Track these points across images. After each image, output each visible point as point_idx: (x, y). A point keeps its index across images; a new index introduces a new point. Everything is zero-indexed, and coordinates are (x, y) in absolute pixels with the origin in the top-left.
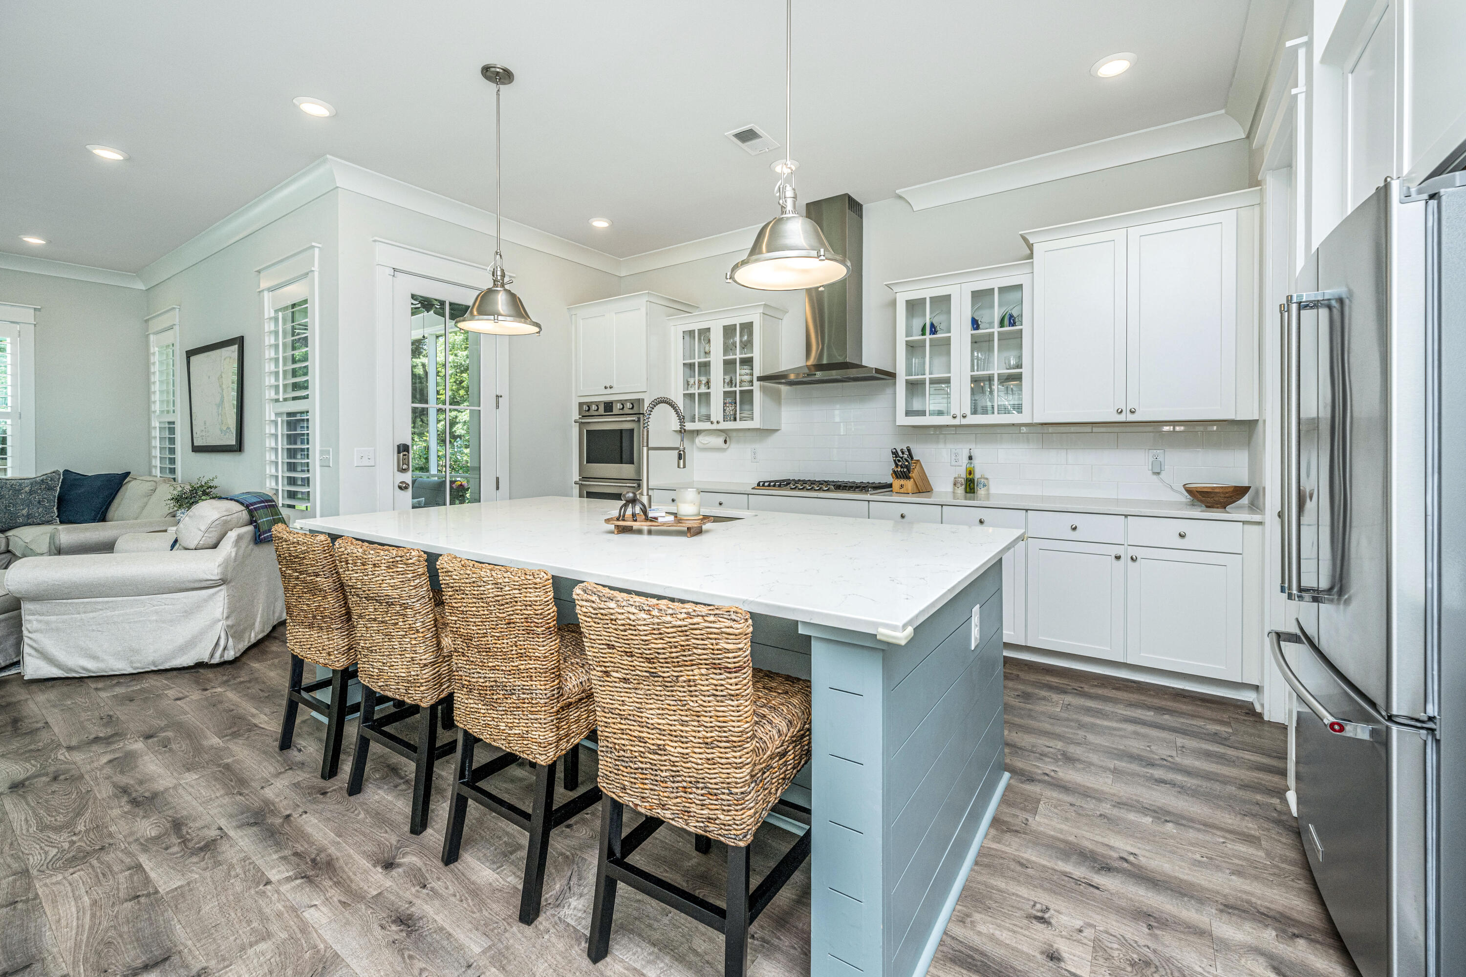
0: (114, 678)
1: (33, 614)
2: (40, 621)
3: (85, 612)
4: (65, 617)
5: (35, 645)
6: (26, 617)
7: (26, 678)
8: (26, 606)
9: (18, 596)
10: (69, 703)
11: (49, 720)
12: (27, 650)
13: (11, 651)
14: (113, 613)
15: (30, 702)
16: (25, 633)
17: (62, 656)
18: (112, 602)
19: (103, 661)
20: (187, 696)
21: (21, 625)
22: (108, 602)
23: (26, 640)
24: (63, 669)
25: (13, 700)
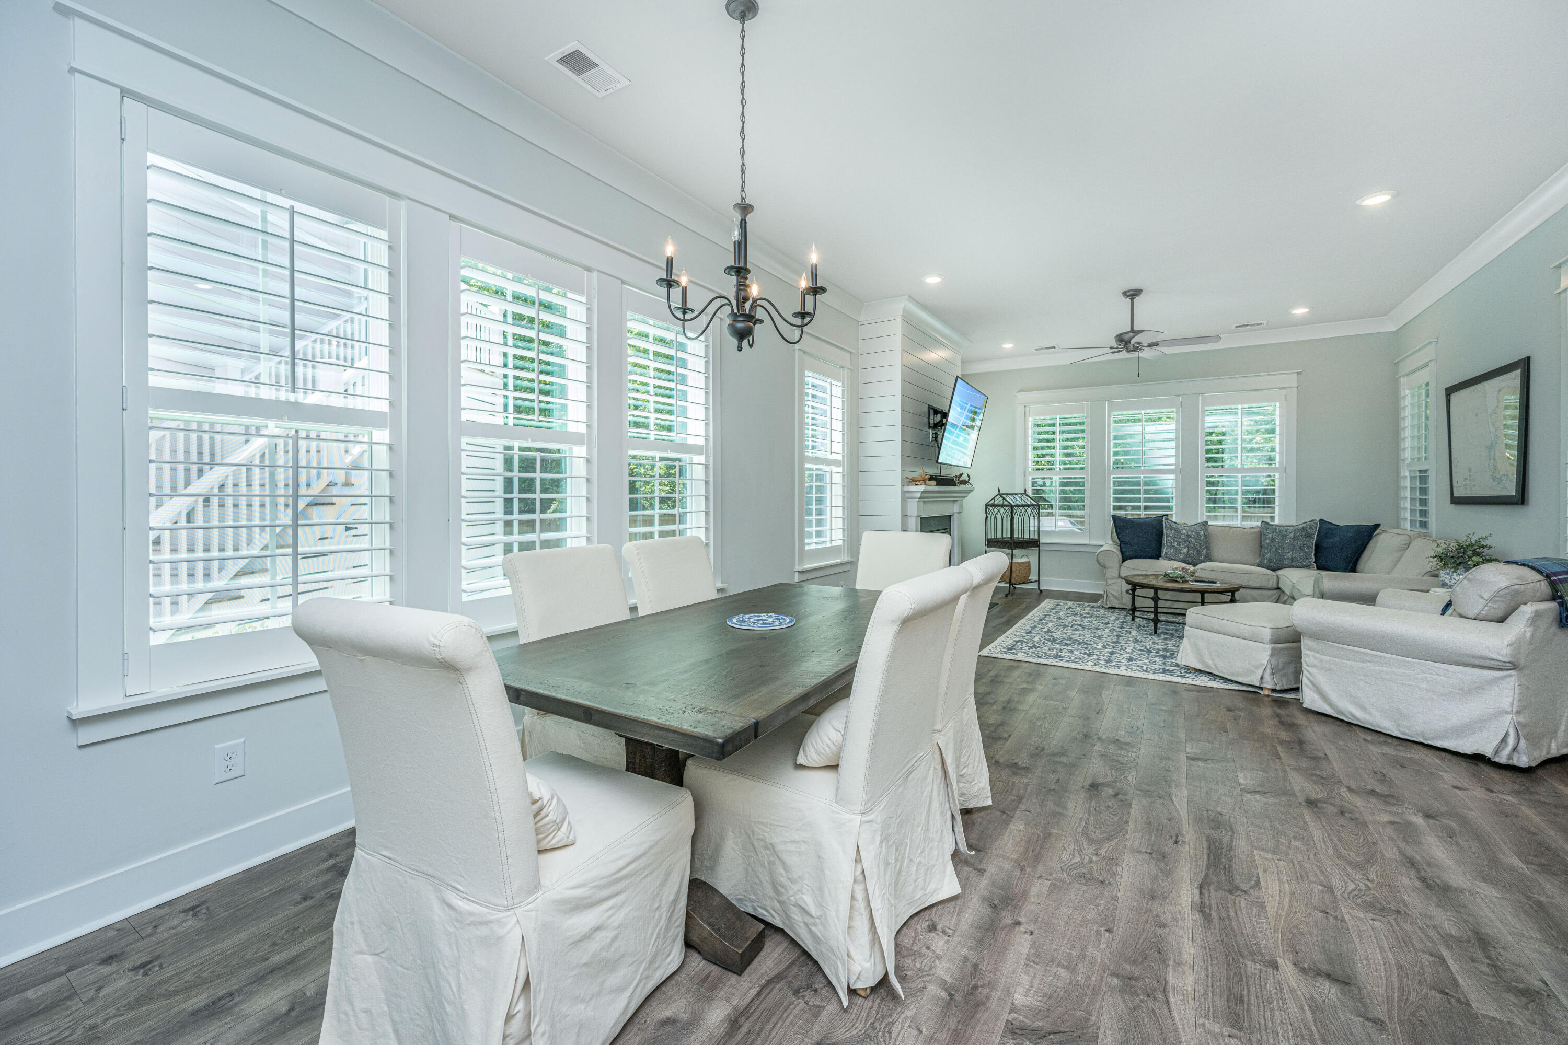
0: (1382, 735)
1: (1311, 650)
2: (1316, 658)
3: (1355, 661)
4: (1337, 660)
5: (1311, 678)
6: (1305, 651)
7: (1304, 706)
8: (1306, 642)
9: (1300, 630)
10: (1343, 744)
11: (1328, 753)
12: (1305, 681)
13: (1291, 677)
14: (1381, 668)
15: (1309, 729)
16: (1304, 665)
17: (1333, 696)
18: (1380, 656)
19: (1370, 714)
20: (1468, 789)
21: (1301, 658)
22: (1375, 656)
23: (1304, 671)
24: (1334, 709)
25: (1296, 721)
